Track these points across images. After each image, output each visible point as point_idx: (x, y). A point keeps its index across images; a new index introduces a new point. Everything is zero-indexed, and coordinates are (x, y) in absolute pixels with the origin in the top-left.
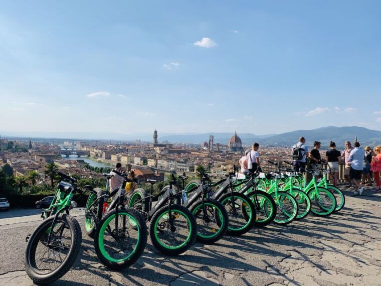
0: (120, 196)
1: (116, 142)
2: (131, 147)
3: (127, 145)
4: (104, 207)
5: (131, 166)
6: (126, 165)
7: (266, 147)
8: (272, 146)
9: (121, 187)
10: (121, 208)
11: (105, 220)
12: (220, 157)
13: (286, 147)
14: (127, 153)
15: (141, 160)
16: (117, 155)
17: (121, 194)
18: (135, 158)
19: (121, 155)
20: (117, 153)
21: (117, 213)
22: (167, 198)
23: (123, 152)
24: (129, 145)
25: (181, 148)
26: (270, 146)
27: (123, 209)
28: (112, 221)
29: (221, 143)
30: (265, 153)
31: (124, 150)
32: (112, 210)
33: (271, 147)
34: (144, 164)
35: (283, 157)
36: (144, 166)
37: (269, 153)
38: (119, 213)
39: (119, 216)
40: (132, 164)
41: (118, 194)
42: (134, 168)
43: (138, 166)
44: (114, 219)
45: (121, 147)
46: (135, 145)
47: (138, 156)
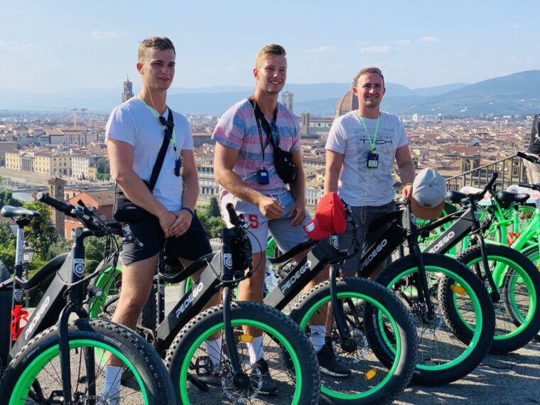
0: (70, 284)
1: (17, 115)
2: (58, 130)
3: (47, 123)
4: (13, 322)
5: (64, 182)
6: (50, 182)
7: (435, 121)
8: (452, 118)
9: (70, 254)
10: (77, 323)
11: (22, 366)
12: (313, 152)
13: (491, 120)
14: (51, 148)
15: (91, 165)
16: (21, 152)
17: (75, 278)
18: (74, 160)
19: (32, 154)
20: (19, 148)
21: (64, 341)
22: (217, 281)
23: (38, 145)
24: (52, 124)
25: (203, 129)
26: (446, 118)
27: (84, 328)
28: (48, 366)
29: (314, 113)
30: (433, 136)
31: (39, 140)
32: (47, 331)
33: (449, 121)
34: (101, 178)
35: (484, 146)
36: (100, 183)
37: (445, 136)
38: (71, 342)
39: (72, 352)
40: (64, 178)
41: (64, 278)
42: (72, 187)
43: (84, 182)
44: (57, 361)
45: (30, 131)
46: (72, 124)
47: (80, 154)
